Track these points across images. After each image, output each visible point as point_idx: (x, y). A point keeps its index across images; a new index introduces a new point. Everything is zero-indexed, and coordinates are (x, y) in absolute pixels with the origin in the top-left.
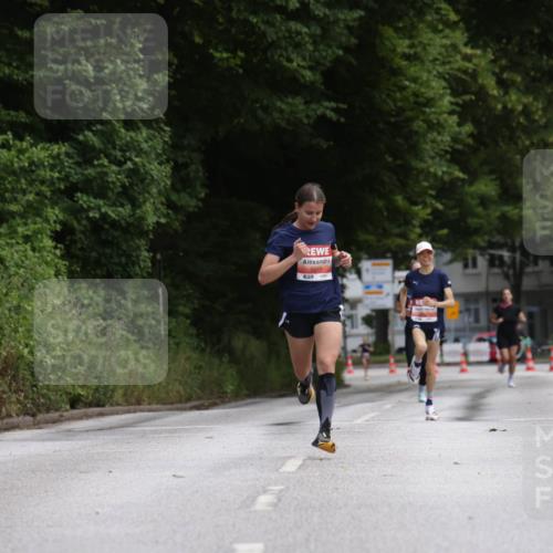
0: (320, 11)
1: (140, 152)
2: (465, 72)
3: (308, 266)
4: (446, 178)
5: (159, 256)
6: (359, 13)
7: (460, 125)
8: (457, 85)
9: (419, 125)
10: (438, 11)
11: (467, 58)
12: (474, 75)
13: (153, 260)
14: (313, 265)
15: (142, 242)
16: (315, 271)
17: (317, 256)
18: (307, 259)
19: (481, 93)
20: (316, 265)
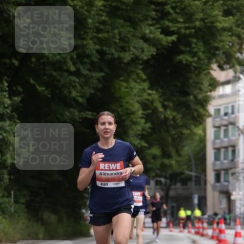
0: (85, 72)
1: (6, 131)
2: (148, 100)
3: (104, 177)
4: (139, 146)
5: (12, 177)
6: (102, 74)
7: (145, 123)
8: (145, 106)
9: (128, 123)
10: (138, 74)
11: (149, 95)
12: (152, 102)
13: (10, 179)
14: (107, 176)
15: (5, 171)
16: (109, 180)
17: (110, 170)
18: (102, 172)
19: (155, 110)
20: (110, 177)
